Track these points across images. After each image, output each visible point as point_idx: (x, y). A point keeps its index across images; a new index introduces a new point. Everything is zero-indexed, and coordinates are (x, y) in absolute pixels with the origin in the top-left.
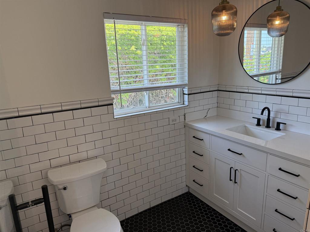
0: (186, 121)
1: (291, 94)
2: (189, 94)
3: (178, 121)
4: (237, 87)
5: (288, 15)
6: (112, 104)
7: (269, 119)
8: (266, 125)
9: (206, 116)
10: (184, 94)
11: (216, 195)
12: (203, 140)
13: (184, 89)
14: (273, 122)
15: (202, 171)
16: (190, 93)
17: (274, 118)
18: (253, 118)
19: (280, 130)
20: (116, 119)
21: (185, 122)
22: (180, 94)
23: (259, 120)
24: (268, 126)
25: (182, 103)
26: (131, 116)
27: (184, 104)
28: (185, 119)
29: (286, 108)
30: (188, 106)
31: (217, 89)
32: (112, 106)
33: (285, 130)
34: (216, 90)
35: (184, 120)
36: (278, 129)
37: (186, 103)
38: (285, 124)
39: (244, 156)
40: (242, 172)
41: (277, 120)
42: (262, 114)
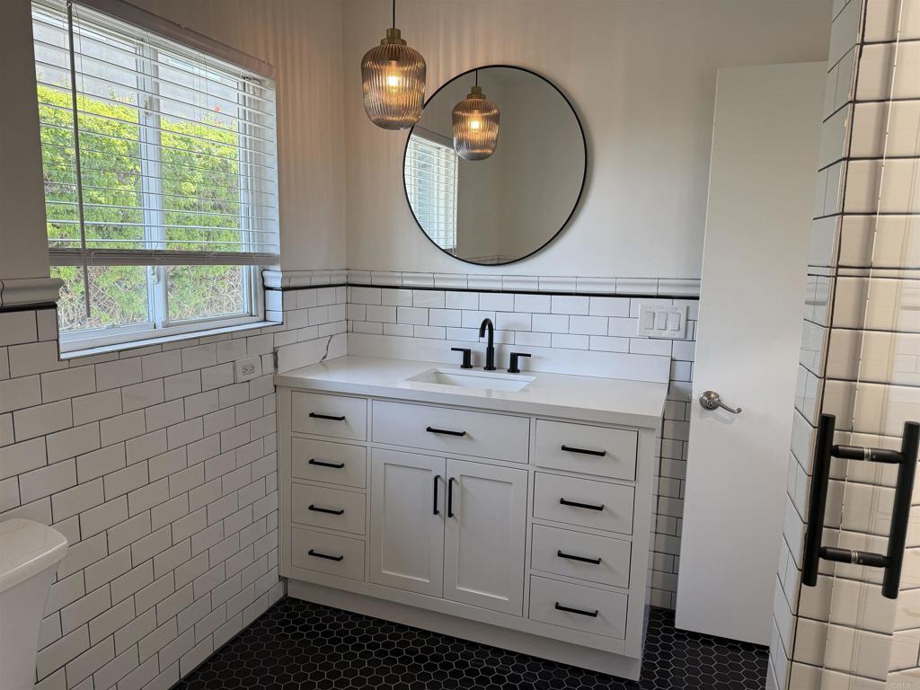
0: (279, 373)
1: (534, 288)
2: (284, 289)
3: (258, 372)
4: (404, 275)
5: (495, 111)
6: (54, 306)
7: (490, 349)
8: (485, 365)
9: (324, 358)
10: (266, 288)
11: (388, 572)
12: (343, 418)
13: (265, 273)
14: (501, 355)
15: (342, 512)
16: (287, 284)
17: (500, 345)
18: (453, 349)
19: (518, 371)
20: (66, 364)
21: (276, 373)
22: (255, 286)
23: (467, 353)
24: (490, 367)
25: (261, 316)
26: (120, 351)
27: (265, 320)
28: (276, 366)
29: (526, 319)
30: (282, 324)
31: (343, 280)
32: (53, 310)
33: (527, 371)
34: (342, 283)
35: (271, 369)
36: (514, 369)
37: (276, 316)
38: (530, 355)
39: (470, 438)
40: (466, 482)
41: (510, 350)
42: (482, 335)
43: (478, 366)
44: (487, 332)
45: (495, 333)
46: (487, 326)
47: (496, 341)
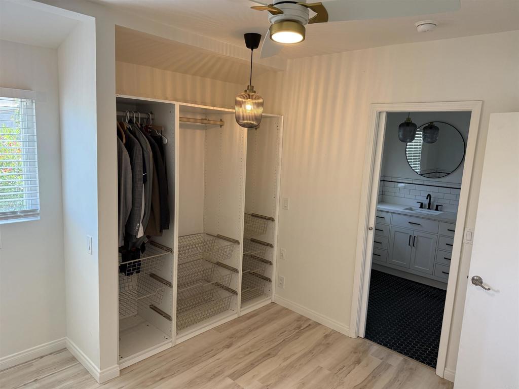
1: (446, 186)
7: (429, 204)
8: (427, 208)
12: (384, 218)
14: (433, 205)
15: (381, 243)
17: (433, 202)
18: (417, 202)
23: (422, 204)
24: (429, 208)
33: (441, 211)
36: (437, 209)
38: (442, 206)
39: (421, 226)
40: (419, 238)
41: (436, 204)
42: (427, 198)
43: (425, 208)
44: (429, 198)
45: (431, 198)
46: (429, 196)
47: (431, 200)
